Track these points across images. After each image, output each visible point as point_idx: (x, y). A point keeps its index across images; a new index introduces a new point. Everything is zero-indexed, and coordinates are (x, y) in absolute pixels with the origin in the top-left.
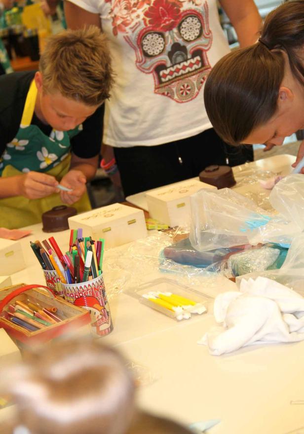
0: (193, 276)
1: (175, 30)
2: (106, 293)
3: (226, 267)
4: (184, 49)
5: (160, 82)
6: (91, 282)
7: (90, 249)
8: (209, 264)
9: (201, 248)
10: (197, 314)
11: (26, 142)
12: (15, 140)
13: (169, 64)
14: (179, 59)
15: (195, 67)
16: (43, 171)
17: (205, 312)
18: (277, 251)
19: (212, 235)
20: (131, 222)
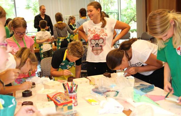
0: (97, 96)
1: (98, 40)
2: (77, 97)
3: (105, 95)
4: (98, 45)
5: (93, 50)
6: (74, 94)
7: (75, 86)
8: (101, 93)
9: (100, 90)
10: (96, 104)
11: (64, 64)
12: (62, 63)
13: (95, 46)
14: (97, 46)
15: (100, 49)
16: (68, 69)
17: (98, 104)
18: (117, 93)
19: (103, 87)
20: (87, 82)
